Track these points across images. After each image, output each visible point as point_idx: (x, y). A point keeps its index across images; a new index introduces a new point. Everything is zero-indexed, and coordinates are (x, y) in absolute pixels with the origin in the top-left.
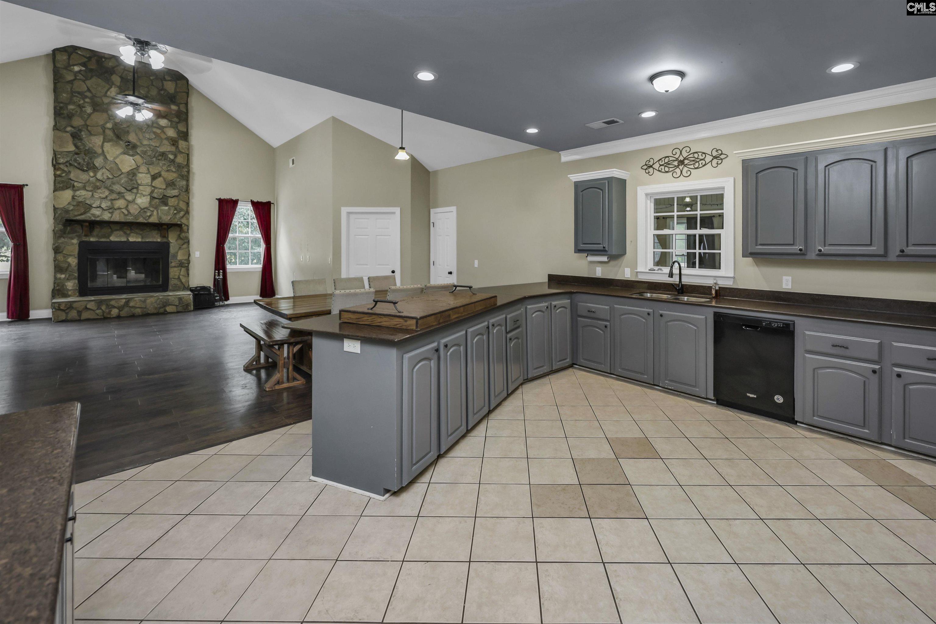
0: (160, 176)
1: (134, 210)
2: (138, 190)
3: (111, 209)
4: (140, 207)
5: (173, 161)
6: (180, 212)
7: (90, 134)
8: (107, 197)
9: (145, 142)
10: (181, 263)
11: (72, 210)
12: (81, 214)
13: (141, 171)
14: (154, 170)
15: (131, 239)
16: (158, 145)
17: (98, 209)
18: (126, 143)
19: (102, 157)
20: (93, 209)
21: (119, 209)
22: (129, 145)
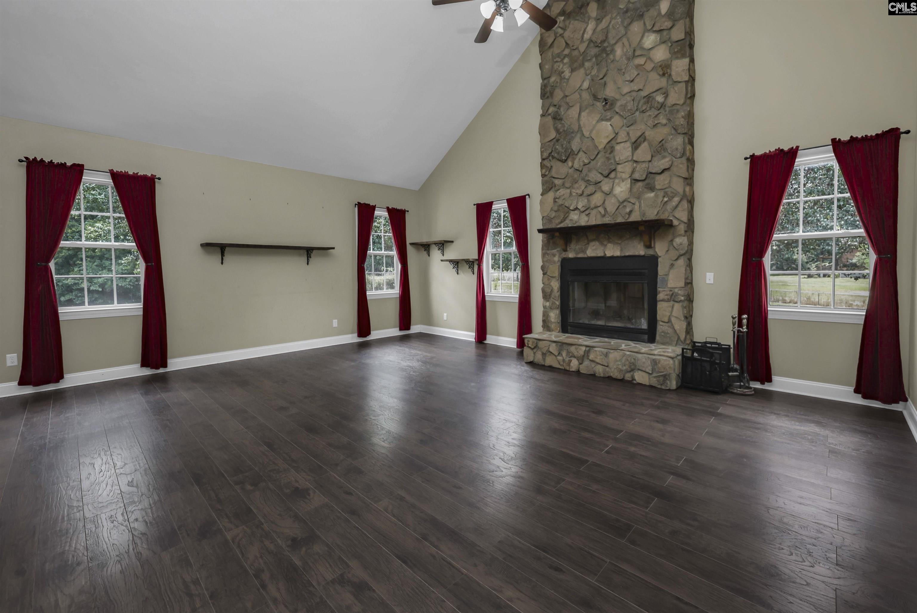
0: (645, 140)
1: (612, 204)
2: (616, 175)
3: (587, 210)
4: (619, 201)
5: (662, 105)
6: (673, 197)
7: (569, 107)
8: (583, 192)
9: (626, 90)
10: (673, 294)
11: (552, 217)
12: (561, 222)
13: (619, 140)
14: (635, 134)
15: (609, 254)
16: (641, 87)
17: (576, 212)
18: (603, 103)
19: (579, 135)
20: (572, 212)
21: (597, 207)
22: (606, 103)
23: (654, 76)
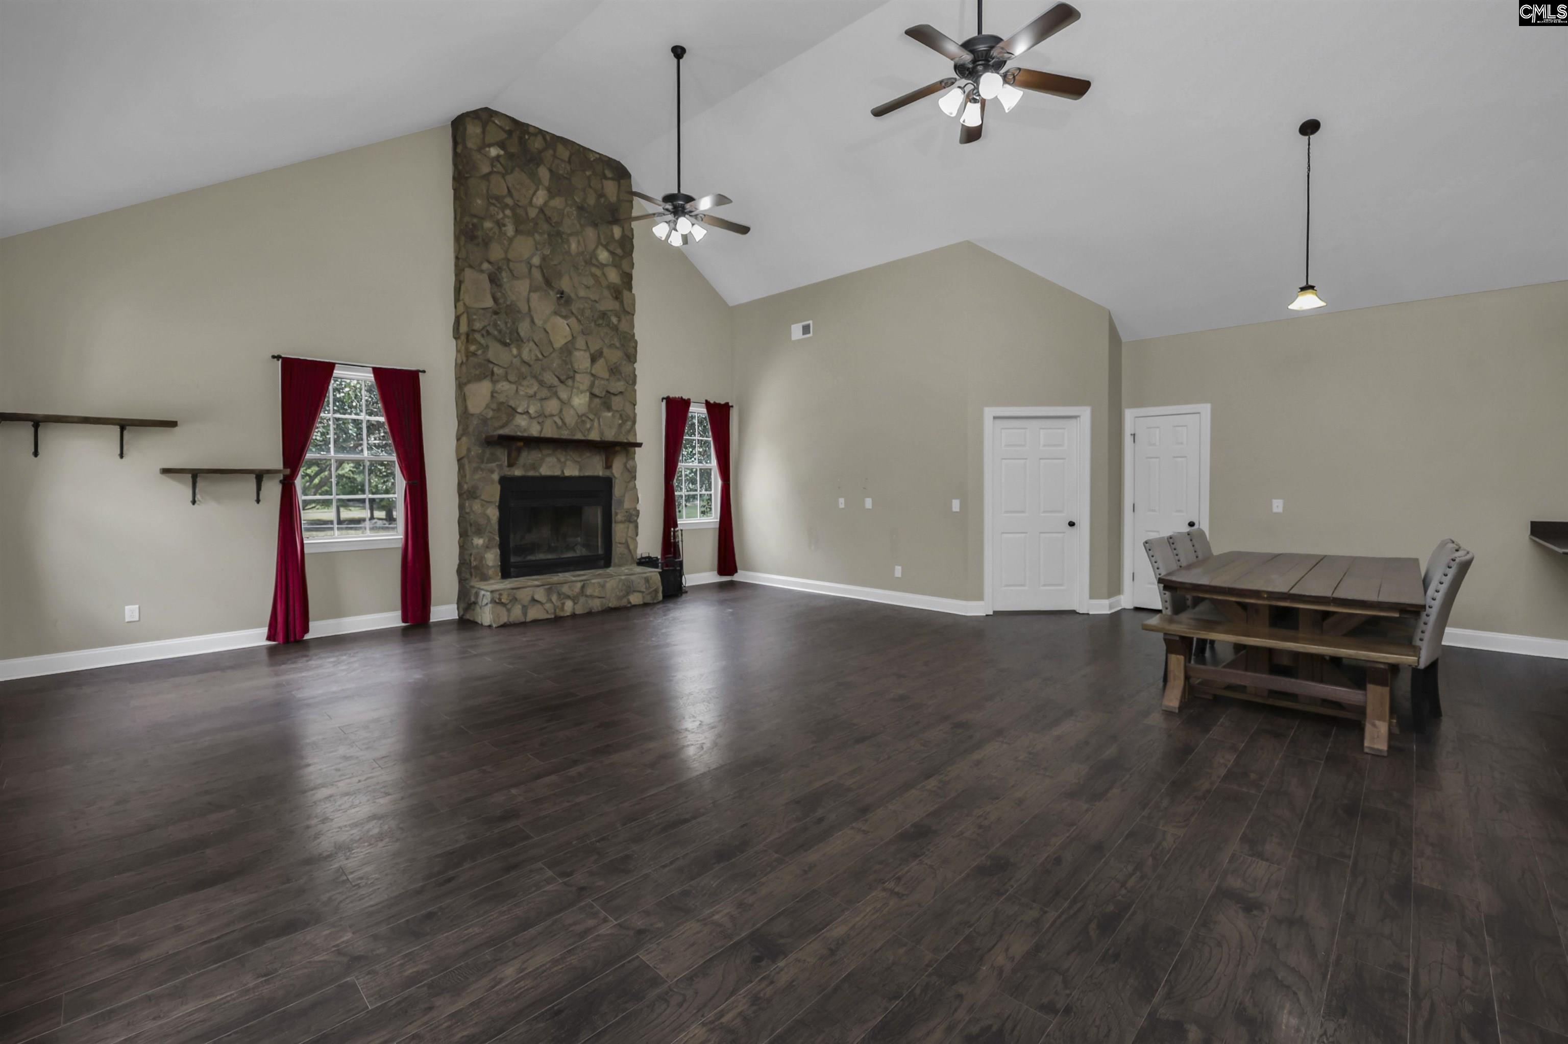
0: (601, 355)
1: (570, 419)
2: (574, 382)
3: (542, 416)
4: (577, 413)
5: (616, 328)
6: (626, 420)
7: (514, 277)
8: (535, 394)
9: (582, 293)
10: (628, 515)
11: (491, 418)
12: (502, 427)
13: (577, 345)
14: (594, 347)
15: (567, 472)
16: (597, 299)
17: (524, 416)
18: (557, 294)
19: (528, 320)
20: (518, 416)
21: (552, 416)
22: (562, 297)
23: (606, 293)
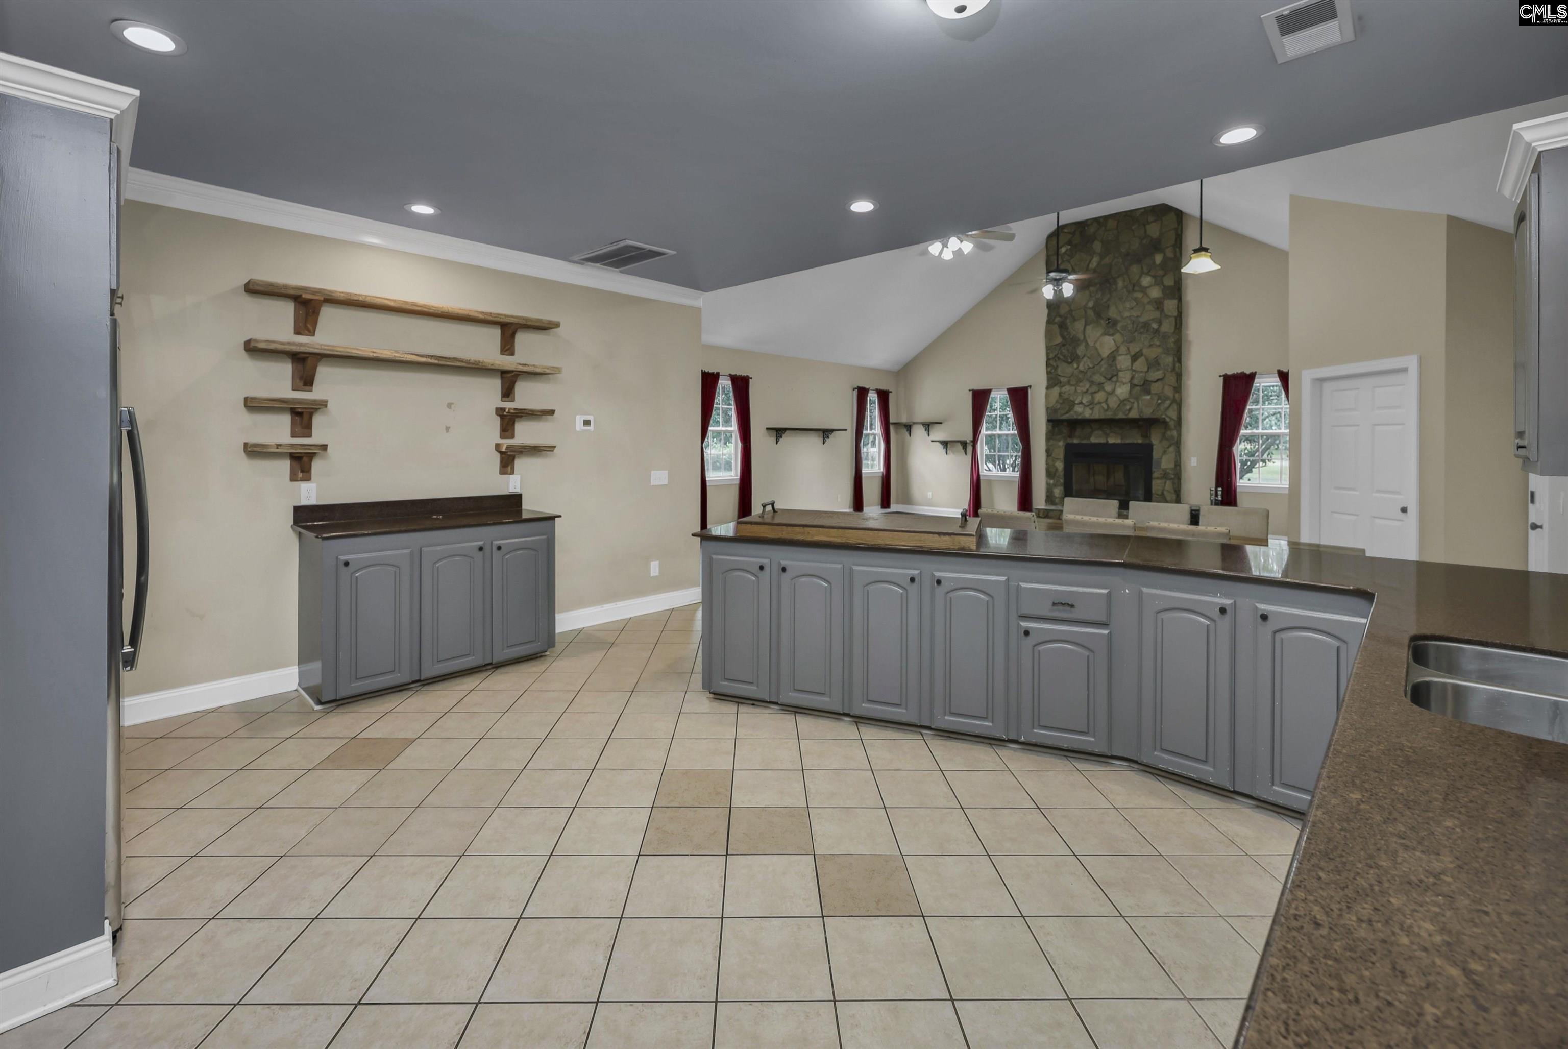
0: (1142, 355)
1: (1113, 403)
2: (1117, 378)
3: (1092, 404)
4: (1119, 399)
5: (1157, 331)
6: (1165, 401)
7: (1075, 320)
8: (1088, 390)
9: (1127, 314)
10: (1165, 474)
11: (1059, 409)
12: (1067, 413)
13: (1120, 352)
14: (1135, 349)
15: (1111, 441)
16: (1139, 315)
17: (1081, 405)
18: (1106, 321)
19: (1084, 344)
20: (1077, 406)
21: (1099, 403)
22: (1109, 322)
23: (1149, 307)
